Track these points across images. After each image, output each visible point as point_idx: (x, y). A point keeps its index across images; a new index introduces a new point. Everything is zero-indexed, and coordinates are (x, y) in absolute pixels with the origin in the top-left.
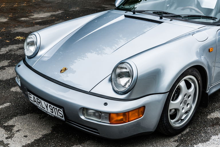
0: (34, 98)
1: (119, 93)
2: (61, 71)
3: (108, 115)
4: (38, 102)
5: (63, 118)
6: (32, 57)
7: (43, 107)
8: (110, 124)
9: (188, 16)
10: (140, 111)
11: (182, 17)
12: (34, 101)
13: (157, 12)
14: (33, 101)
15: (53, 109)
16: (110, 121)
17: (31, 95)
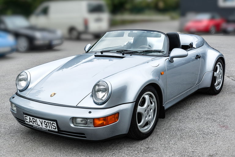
0: (30, 118)
1: (100, 104)
2: (51, 95)
3: (92, 120)
4: (33, 121)
5: (56, 130)
6: (24, 90)
7: (38, 125)
8: (95, 127)
9: (143, 52)
10: (116, 117)
11: (139, 53)
12: (30, 121)
13: (120, 51)
14: (28, 122)
15: (48, 124)
16: (94, 125)
17: (27, 117)
